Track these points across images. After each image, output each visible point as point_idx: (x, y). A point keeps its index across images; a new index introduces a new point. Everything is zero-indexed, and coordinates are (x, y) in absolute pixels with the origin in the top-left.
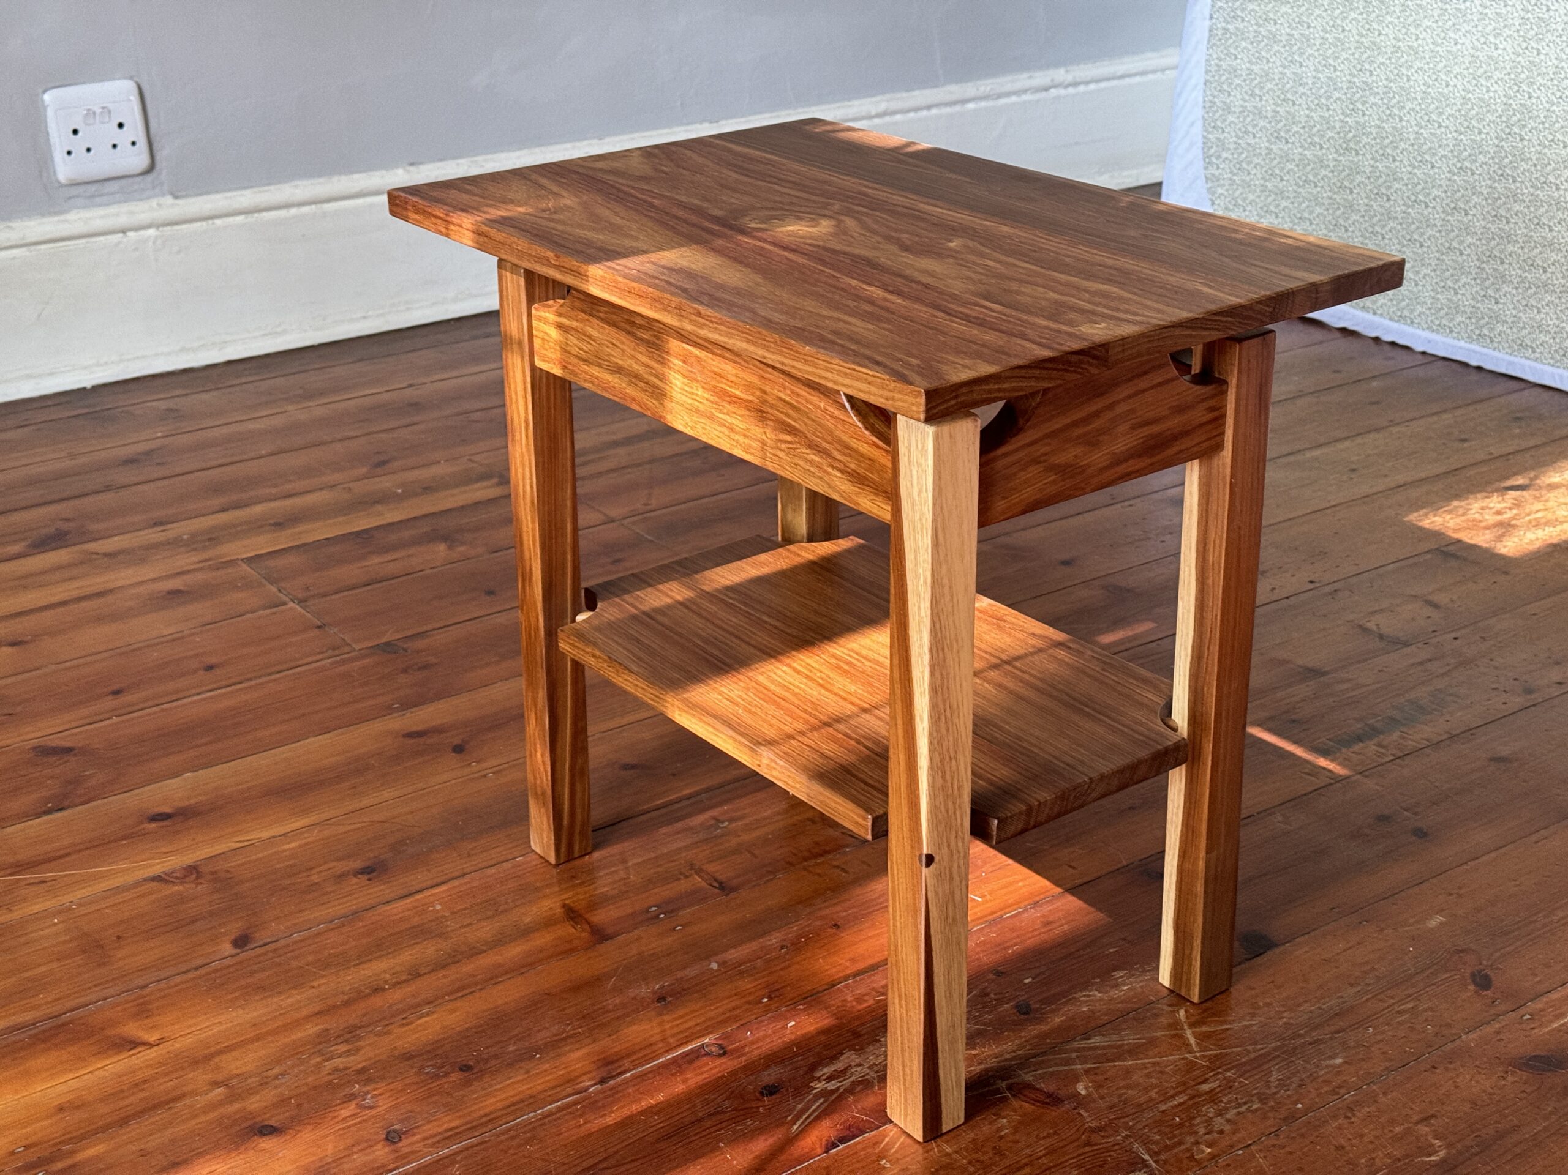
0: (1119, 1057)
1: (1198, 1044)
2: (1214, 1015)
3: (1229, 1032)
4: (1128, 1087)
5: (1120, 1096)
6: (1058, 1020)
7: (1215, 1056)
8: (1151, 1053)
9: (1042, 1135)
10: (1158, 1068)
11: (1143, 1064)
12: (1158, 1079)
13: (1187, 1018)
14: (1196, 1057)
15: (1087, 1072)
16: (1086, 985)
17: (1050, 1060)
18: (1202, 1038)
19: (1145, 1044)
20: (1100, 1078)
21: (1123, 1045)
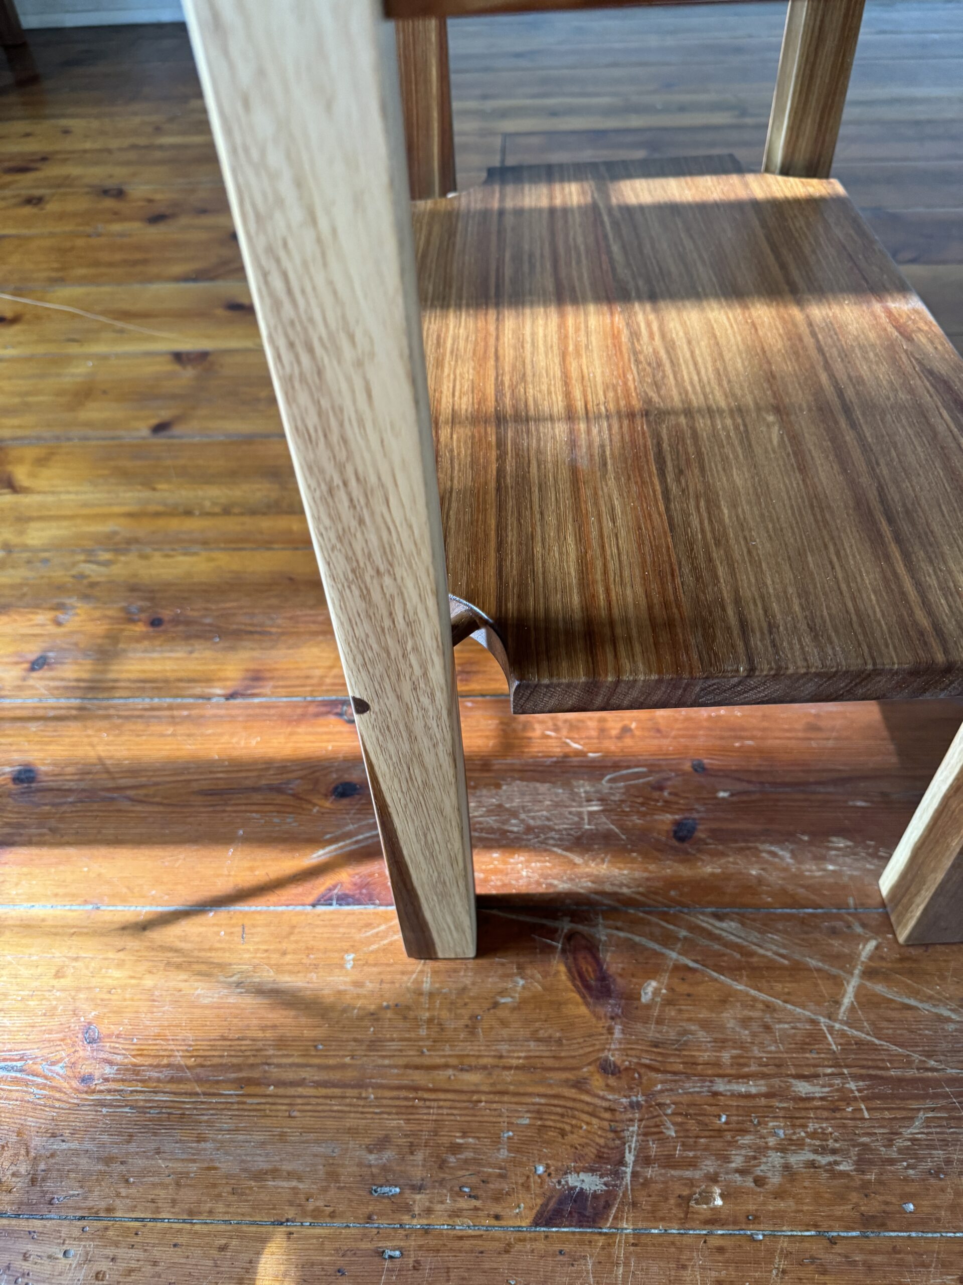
0: (734, 970)
1: (852, 1009)
2: (911, 973)
3: (908, 1014)
4: (705, 1025)
5: (685, 1032)
6: (709, 869)
7: (859, 1043)
8: (778, 987)
9: (542, 1034)
10: (768, 1019)
11: (755, 999)
12: (754, 1035)
13: (871, 958)
14: (831, 1029)
15: (679, 968)
16: (785, 837)
17: (649, 923)
18: (866, 1001)
19: (783, 968)
20: (684, 988)
21: (752, 954)
